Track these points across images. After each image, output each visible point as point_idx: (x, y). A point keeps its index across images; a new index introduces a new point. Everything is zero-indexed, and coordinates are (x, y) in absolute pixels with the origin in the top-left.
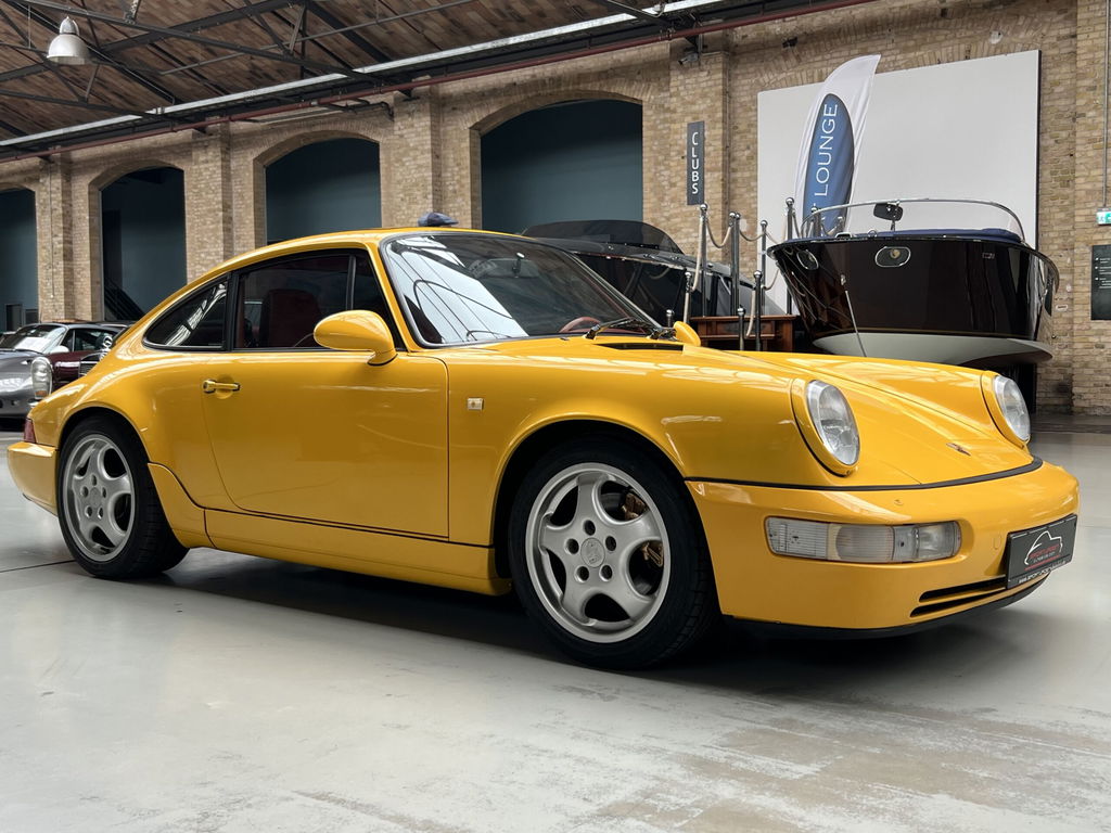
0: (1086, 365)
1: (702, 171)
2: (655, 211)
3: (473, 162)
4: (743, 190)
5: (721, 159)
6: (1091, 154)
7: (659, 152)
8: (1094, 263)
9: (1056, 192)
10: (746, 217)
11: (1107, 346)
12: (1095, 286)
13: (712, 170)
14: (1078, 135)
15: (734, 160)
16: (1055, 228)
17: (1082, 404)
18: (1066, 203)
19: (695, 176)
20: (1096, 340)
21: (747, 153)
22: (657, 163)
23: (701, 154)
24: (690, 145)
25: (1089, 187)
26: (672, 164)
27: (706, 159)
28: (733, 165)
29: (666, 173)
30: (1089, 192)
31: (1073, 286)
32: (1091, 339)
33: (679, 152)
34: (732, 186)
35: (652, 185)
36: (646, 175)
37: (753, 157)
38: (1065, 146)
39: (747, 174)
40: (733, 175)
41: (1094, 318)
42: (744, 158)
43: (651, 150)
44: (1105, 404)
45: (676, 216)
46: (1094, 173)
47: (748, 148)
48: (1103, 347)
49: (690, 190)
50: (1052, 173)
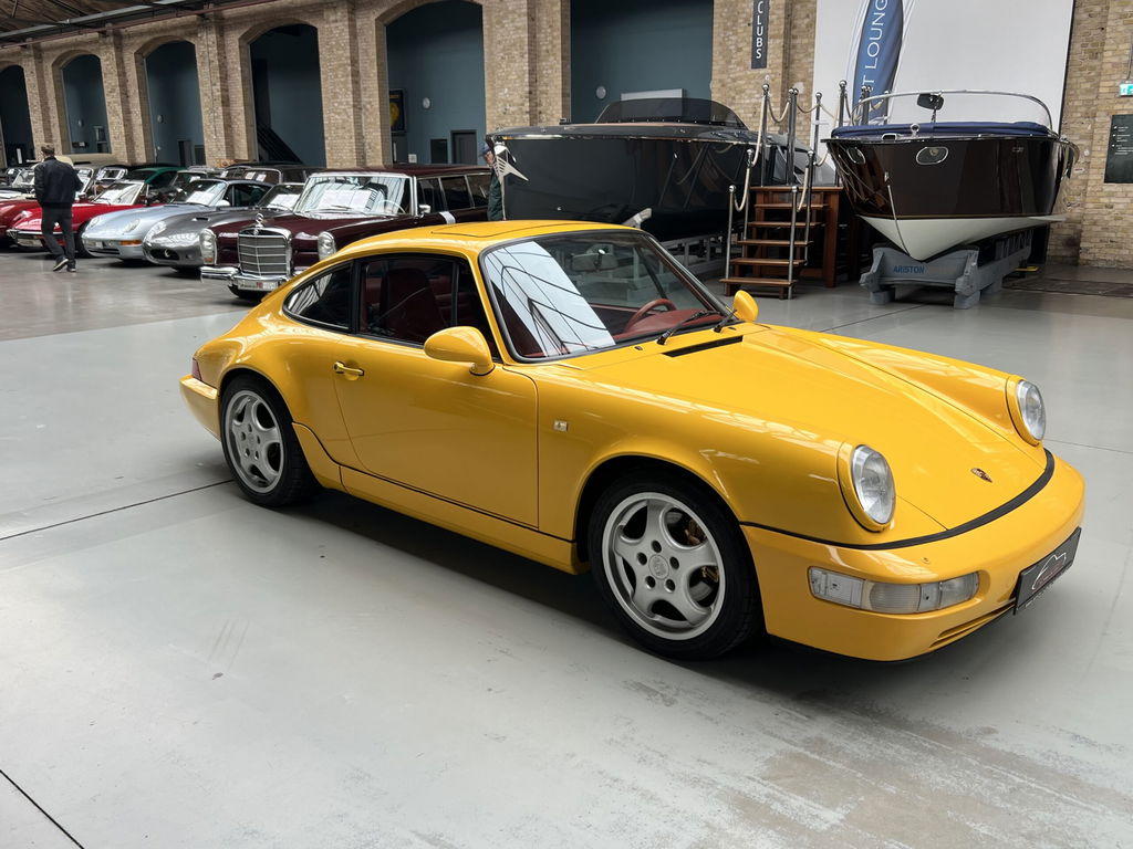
0: (1095, 223)
1: (765, 38)
2: (723, 73)
3: (563, 24)
4: (802, 55)
5: (782, 27)
6: (1121, 29)
7: (728, 19)
8: (1112, 131)
9: (1084, 63)
10: (803, 80)
11: (1116, 206)
12: (1111, 151)
13: (774, 37)
14: (1110, 10)
15: (795, 27)
16: (1080, 98)
17: (1088, 257)
18: (1093, 74)
19: (759, 42)
20: (1106, 200)
21: (806, 21)
22: (726, 29)
23: (765, 21)
24: (755, 14)
25: (1115, 60)
26: (739, 31)
27: (769, 26)
28: (794, 32)
29: (732, 38)
30: (1114, 65)
31: (1091, 151)
32: (1102, 200)
33: (746, 20)
34: (792, 52)
35: (720, 48)
36: (716, 39)
37: (812, 25)
38: (1096, 21)
39: (806, 41)
40: (793, 42)
41: (1107, 180)
42: (803, 26)
43: (721, 16)
44: (1108, 258)
45: (741, 78)
46: (1121, 47)
47: (808, 16)
48: (1112, 207)
49: (754, 54)
50: (1083, 46)
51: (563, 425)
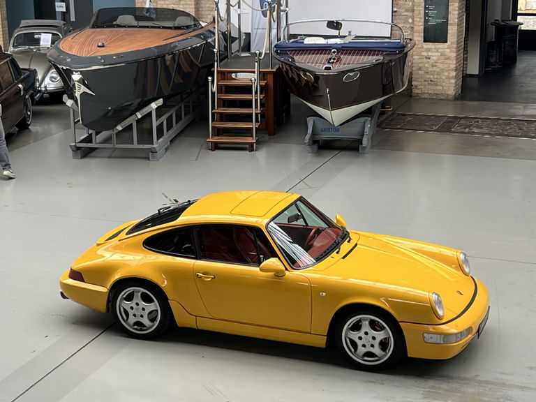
0: (420, 69)
8: (426, 8)
11: (431, 58)
12: (426, 21)
17: (417, 91)
20: (425, 54)
31: (413, 19)
32: (423, 54)
41: (425, 41)
44: (430, 92)
48: (429, 59)
51: (324, 294)
